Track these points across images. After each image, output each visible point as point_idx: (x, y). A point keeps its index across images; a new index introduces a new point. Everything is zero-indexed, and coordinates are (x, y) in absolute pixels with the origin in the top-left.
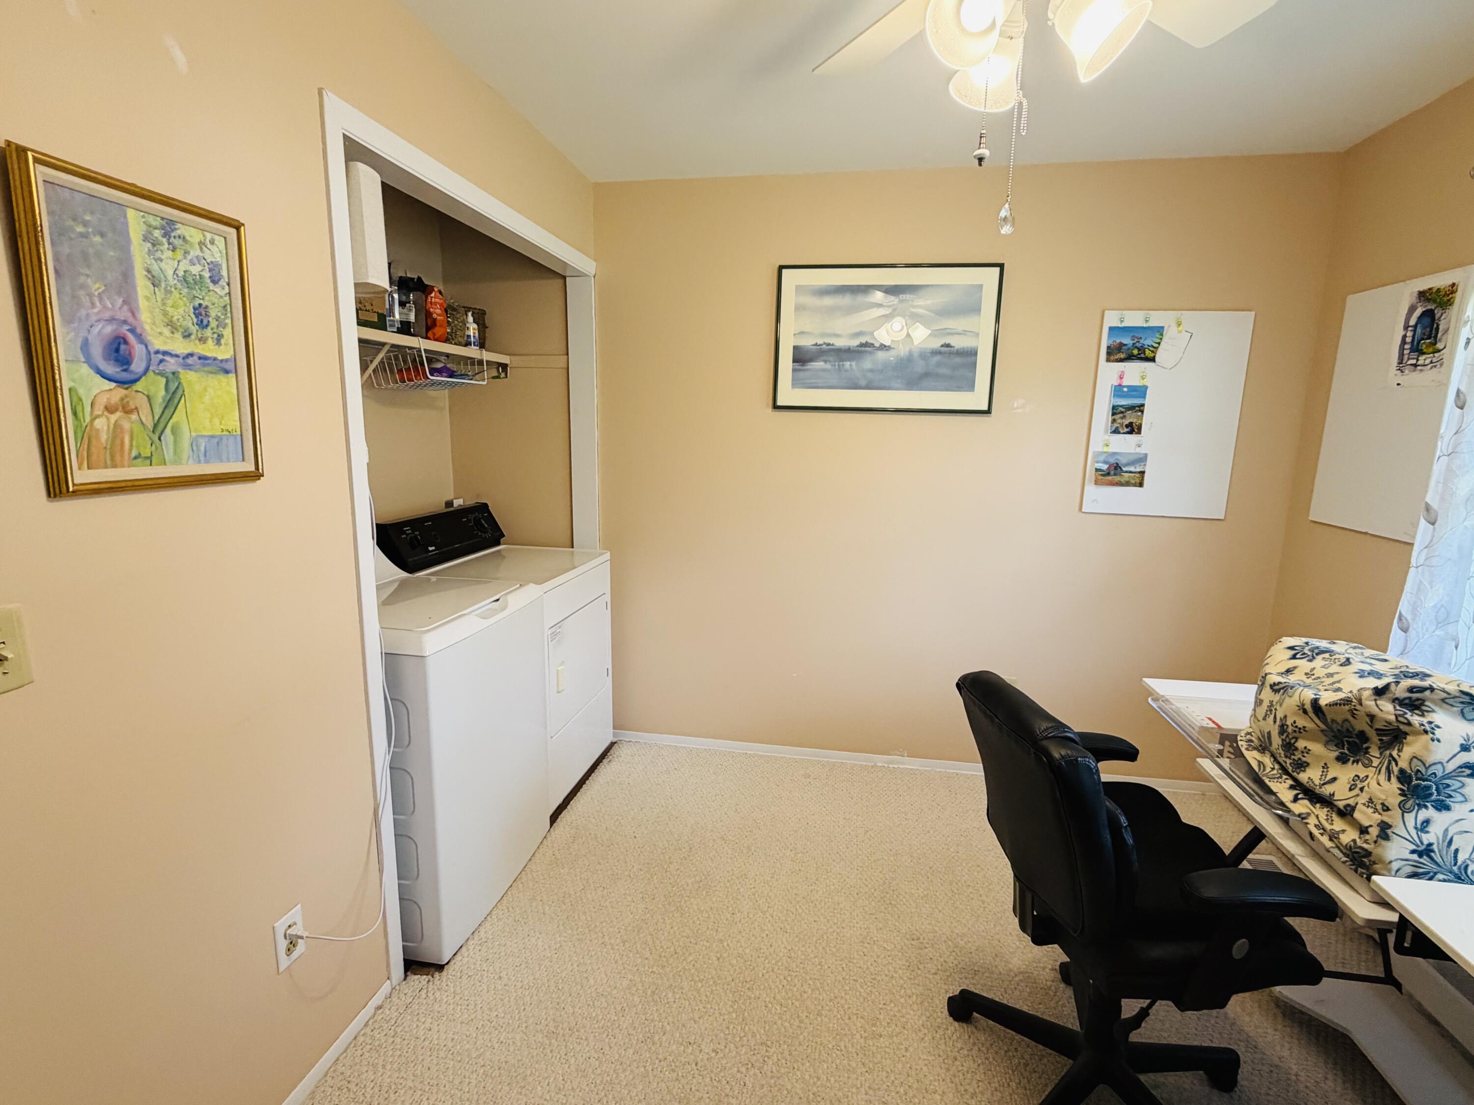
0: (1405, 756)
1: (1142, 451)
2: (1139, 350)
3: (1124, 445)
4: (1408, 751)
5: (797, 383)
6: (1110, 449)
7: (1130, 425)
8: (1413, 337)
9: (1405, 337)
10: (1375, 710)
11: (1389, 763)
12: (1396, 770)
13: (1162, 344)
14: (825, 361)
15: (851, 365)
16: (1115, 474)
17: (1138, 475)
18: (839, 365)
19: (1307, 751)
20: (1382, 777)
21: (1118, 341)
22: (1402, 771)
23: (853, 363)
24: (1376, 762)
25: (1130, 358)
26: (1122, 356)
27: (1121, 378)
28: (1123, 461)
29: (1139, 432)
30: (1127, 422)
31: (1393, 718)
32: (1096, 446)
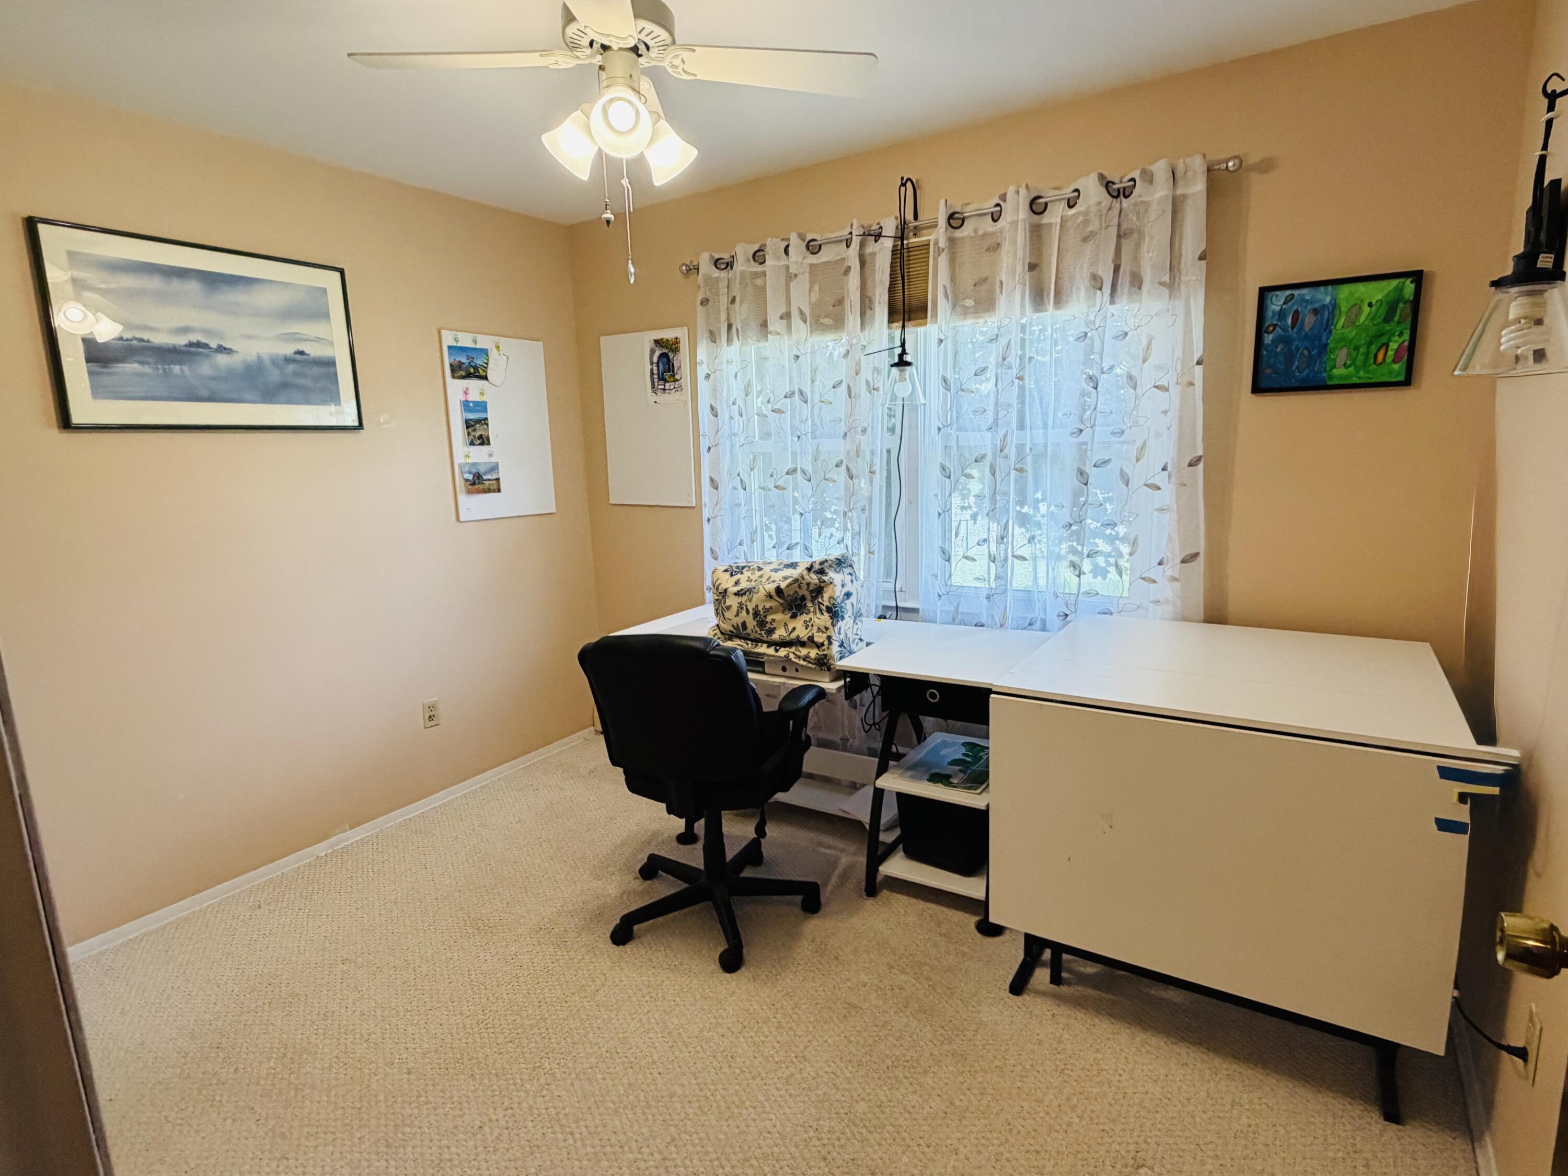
0: (825, 599)
1: (493, 460)
2: (474, 369)
3: (479, 455)
4: (826, 596)
5: (98, 391)
6: (470, 461)
7: (480, 437)
8: (658, 370)
9: (652, 370)
10: (810, 580)
11: (819, 606)
12: (824, 608)
13: (490, 364)
14: (141, 363)
15: (182, 371)
16: (479, 483)
17: (494, 482)
18: (164, 370)
19: (774, 620)
20: (818, 615)
21: (457, 359)
22: (827, 607)
23: (185, 368)
24: (812, 609)
25: (468, 376)
26: (463, 373)
27: (466, 393)
28: (482, 470)
29: (489, 444)
30: (477, 434)
31: (817, 581)
32: (459, 459)
